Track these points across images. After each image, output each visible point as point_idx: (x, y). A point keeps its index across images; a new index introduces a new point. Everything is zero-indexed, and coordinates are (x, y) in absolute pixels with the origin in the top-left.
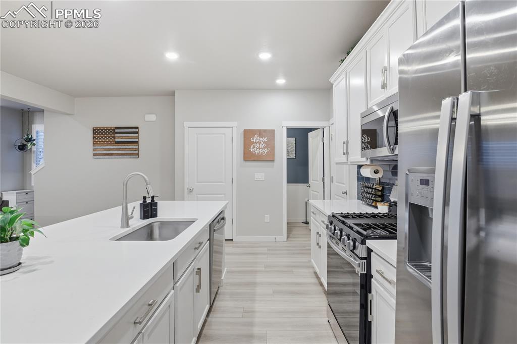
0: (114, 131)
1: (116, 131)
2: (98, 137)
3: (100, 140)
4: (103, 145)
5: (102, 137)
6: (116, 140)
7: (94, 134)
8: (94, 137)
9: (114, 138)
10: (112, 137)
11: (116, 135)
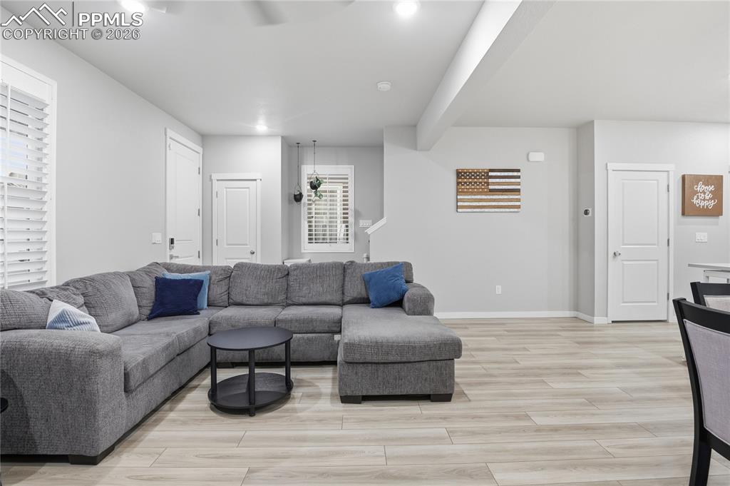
0: (486, 175)
1: (491, 174)
2: (465, 183)
3: (468, 187)
4: (472, 193)
5: (470, 183)
6: (491, 187)
7: (458, 177)
8: (458, 183)
9: (488, 184)
10: (485, 183)
11: (490, 180)
